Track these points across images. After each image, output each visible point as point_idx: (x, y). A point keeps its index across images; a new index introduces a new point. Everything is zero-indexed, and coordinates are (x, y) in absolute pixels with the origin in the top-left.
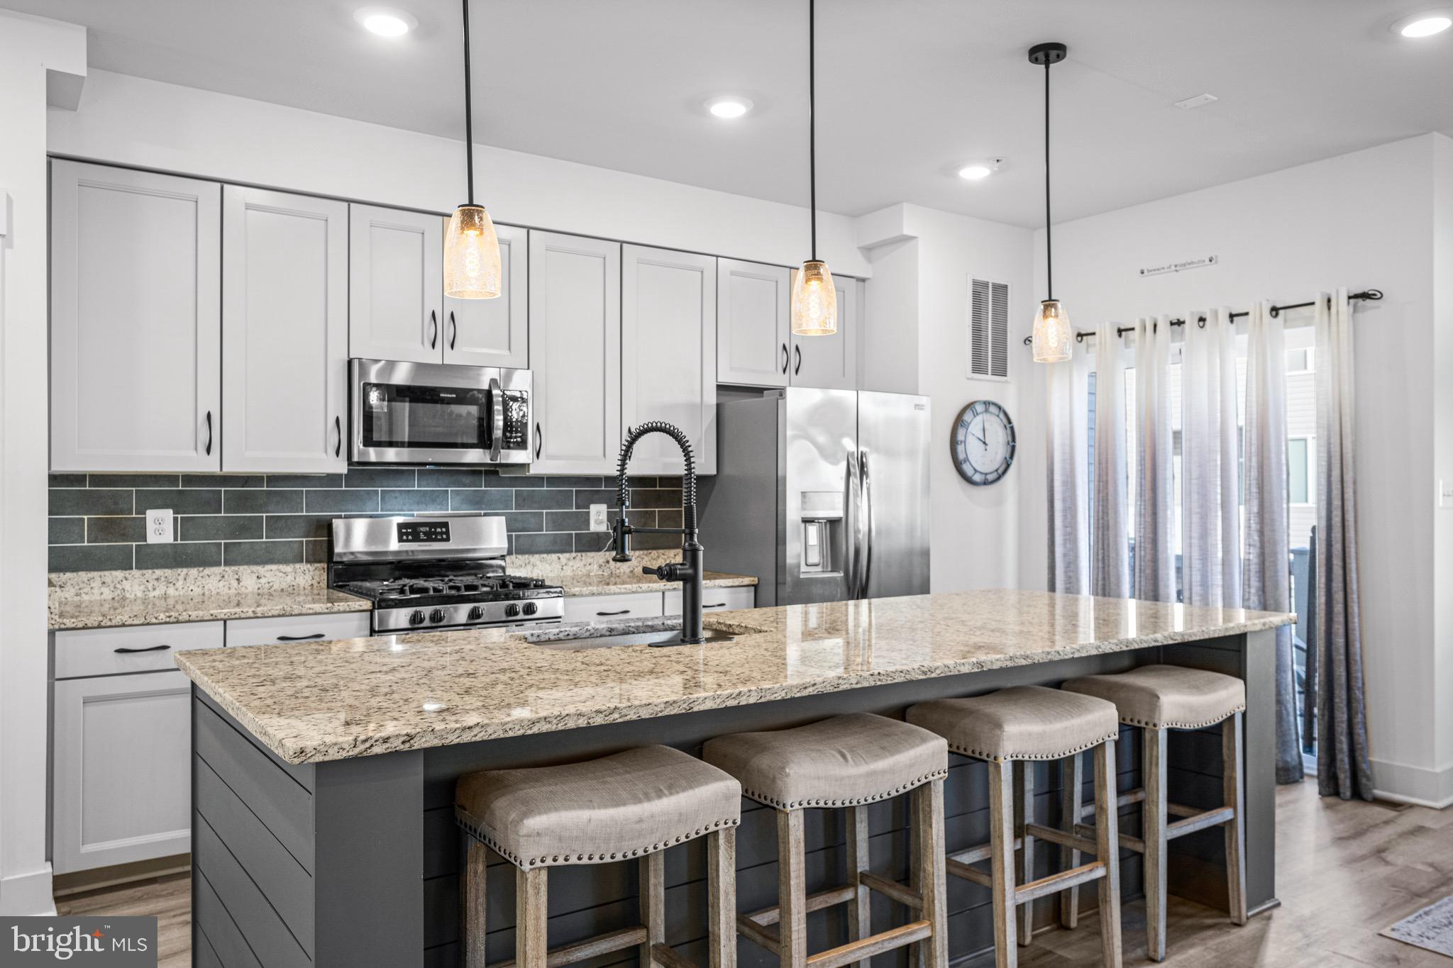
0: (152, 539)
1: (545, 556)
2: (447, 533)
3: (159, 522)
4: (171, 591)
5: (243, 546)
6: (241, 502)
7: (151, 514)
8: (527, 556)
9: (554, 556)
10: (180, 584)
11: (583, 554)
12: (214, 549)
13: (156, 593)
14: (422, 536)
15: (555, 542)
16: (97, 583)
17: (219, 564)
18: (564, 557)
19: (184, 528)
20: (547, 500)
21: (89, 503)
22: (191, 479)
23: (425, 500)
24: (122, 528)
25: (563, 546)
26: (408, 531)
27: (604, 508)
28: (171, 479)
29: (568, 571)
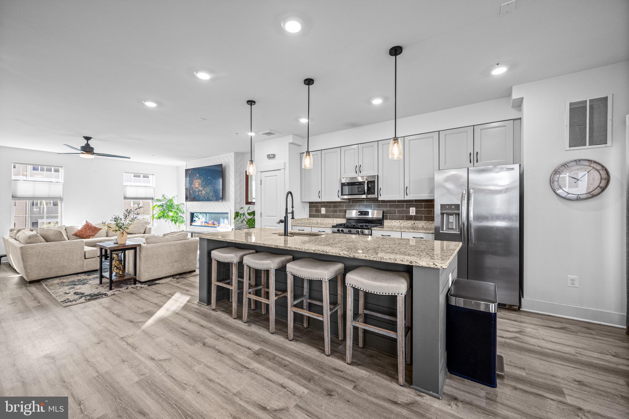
0: (322, 213)
1: (396, 220)
2: (368, 214)
3: (323, 210)
4: (324, 222)
5: (335, 215)
6: (335, 207)
7: (322, 209)
8: (390, 220)
9: (398, 221)
10: (325, 221)
11: (407, 221)
12: (330, 215)
13: (322, 222)
15: (399, 217)
16: (315, 220)
17: (331, 218)
18: (401, 221)
19: (327, 211)
20: (397, 206)
21: (314, 206)
22: (327, 202)
23: (367, 206)
24: (318, 211)
25: (402, 218)
26: (362, 213)
27: (414, 209)
28: (324, 202)
29: (402, 225)
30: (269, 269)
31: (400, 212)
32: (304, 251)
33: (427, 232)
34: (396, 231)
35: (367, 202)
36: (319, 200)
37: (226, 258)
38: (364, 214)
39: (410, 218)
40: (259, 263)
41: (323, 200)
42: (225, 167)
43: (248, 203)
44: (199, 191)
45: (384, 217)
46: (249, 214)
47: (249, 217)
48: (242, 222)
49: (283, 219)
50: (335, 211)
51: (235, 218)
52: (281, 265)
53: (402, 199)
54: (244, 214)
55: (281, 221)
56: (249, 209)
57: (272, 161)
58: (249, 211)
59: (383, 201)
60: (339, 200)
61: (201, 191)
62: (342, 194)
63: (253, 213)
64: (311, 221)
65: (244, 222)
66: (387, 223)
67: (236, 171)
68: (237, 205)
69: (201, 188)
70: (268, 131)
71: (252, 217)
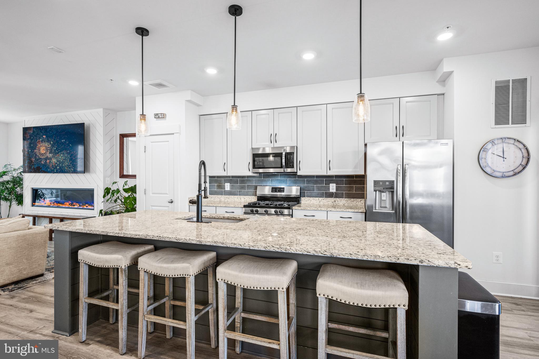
0: (226, 189)
1: (314, 198)
2: (284, 190)
3: (227, 186)
4: (229, 200)
5: (242, 192)
6: (242, 182)
7: (226, 184)
8: (309, 198)
9: (317, 198)
10: (230, 199)
11: (327, 198)
12: (237, 192)
13: (226, 200)
14: (277, 191)
15: (318, 194)
16: (217, 198)
17: (238, 195)
18: (320, 199)
19: (232, 187)
20: (316, 182)
21: (216, 181)
22: (233, 177)
23: (281, 182)
24: (221, 186)
25: (321, 196)
26: (274, 189)
27: (334, 185)
28: (229, 177)
29: (322, 203)
30: (186, 276)
31: (319, 189)
32: (249, 248)
33: (356, 211)
34: (322, 211)
35: (281, 177)
36: (224, 174)
37: (107, 261)
38: (278, 190)
39: (331, 195)
40: (168, 268)
41: (229, 174)
42: (89, 127)
43: (122, 176)
44: (47, 159)
45: (302, 194)
46: (126, 190)
47: (126, 195)
48: (116, 201)
49: (195, 199)
50: (243, 188)
51: (104, 196)
52: (202, 267)
53: (325, 174)
54: (118, 191)
55: (192, 202)
56: (126, 183)
57: (161, 122)
58: (126, 187)
59: (301, 176)
60: (250, 174)
61: (50, 159)
62: (254, 167)
63: (133, 190)
64: (212, 199)
65: (118, 201)
66: (304, 200)
67: (105, 134)
68: (108, 179)
69: (50, 155)
70: (158, 81)
71: (129, 194)
